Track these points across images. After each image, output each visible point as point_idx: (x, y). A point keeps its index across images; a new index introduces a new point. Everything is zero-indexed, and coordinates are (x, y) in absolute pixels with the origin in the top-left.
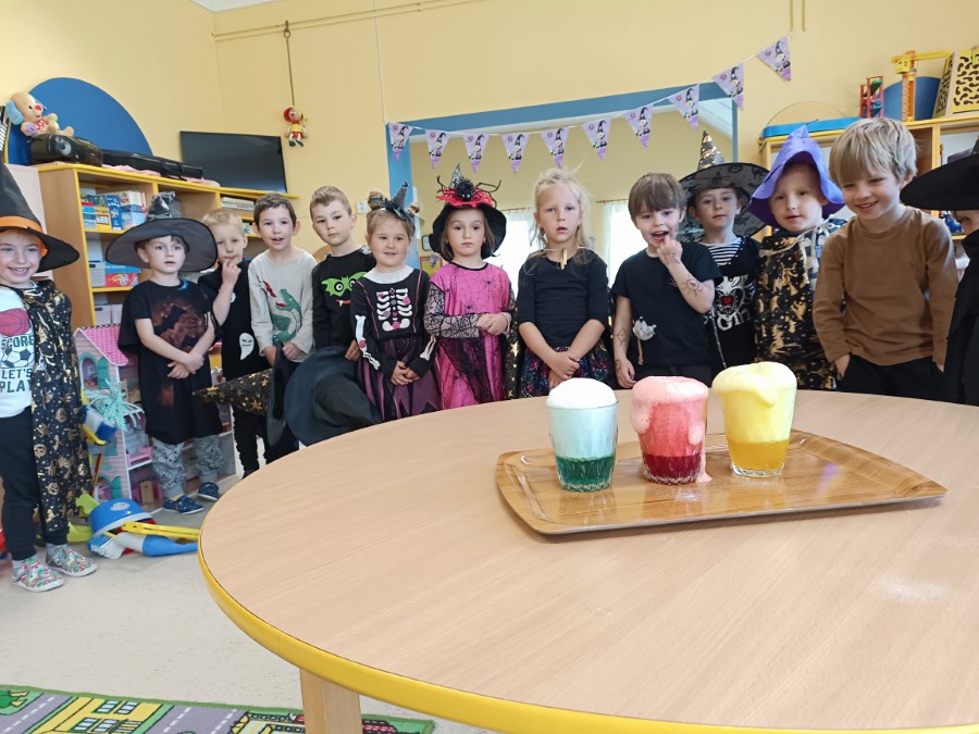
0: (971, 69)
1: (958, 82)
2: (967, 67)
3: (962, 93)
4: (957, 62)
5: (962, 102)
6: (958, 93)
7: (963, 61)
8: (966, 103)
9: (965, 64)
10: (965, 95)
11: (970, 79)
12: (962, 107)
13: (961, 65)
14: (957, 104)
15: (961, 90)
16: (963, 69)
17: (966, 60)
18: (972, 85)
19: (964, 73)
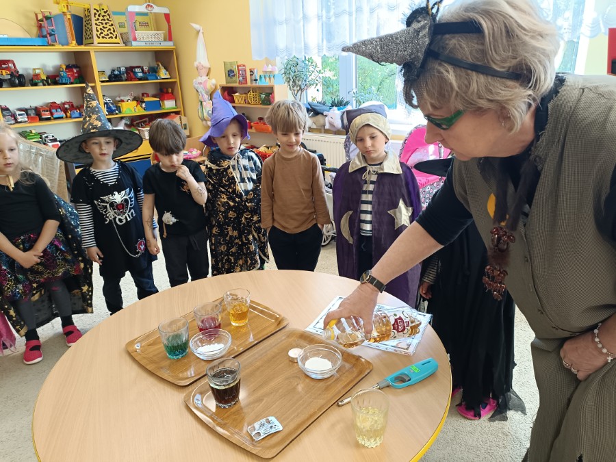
0: (101, 18)
1: (96, 24)
2: (99, 16)
3: (100, 31)
4: (93, 12)
5: (101, 37)
6: (98, 31)
7: (95, 11)
8: (103, 37)
9: (98, 14)
10: (102, 33)
11: (102, 24)
12: (101, 40)
13: (95, 14)
14: (99, 38)
15: (99, 29)
16: (97, 16)
17: (98, 11)
18: (103, 27)
19: (98, 19)
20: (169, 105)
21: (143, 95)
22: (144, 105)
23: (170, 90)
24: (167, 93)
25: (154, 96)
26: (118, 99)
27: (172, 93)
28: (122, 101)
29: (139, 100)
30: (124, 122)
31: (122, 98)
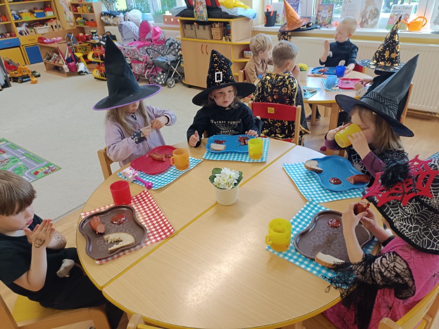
20: (49, 14)
21: (34, 9)
22: (35, 15)
23: (49, 6)
24: (48, 7)
25: (41, 9)
26: (20, 11)
27: (51, 7)
28: (22, 13)
29: (32, 12)
30: (24, 24)
31: (22, 11)
